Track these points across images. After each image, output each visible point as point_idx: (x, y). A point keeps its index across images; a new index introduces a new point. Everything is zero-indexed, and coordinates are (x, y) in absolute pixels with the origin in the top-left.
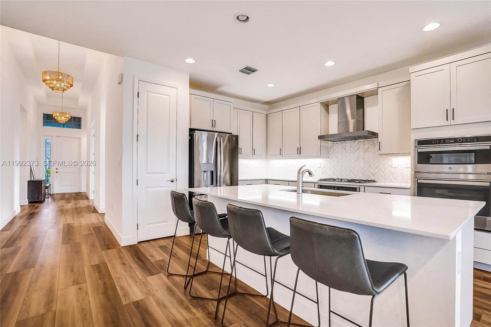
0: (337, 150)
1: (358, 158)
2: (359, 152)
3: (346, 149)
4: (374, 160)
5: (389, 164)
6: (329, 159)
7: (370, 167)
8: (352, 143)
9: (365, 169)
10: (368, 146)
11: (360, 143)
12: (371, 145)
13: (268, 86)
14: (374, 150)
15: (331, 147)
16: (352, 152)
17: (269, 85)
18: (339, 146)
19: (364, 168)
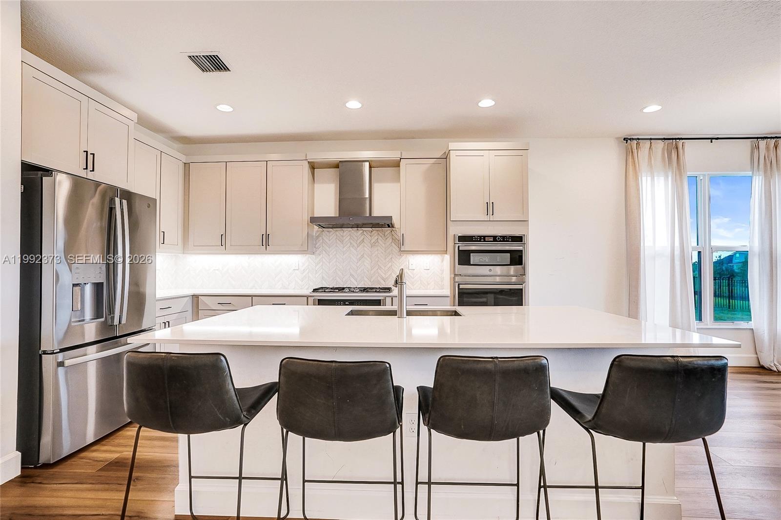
0: (327, 241)
1: (363, 256)
2: (364, 246)
3: (343, 241)
4: (385, 259)
5: (405, 264)
6: (313, 256)
7: (380, 269)
8: (353, 232)
9: (372, 272)
10: (376, 238)
11: (365, 233)
12: (381, 237)
13: (218, 107)
14: (385, 244)
15: (318, 237)
16: (353, 247)
17: (221, 106)
18: (333, 235)
19: (372, 270)
